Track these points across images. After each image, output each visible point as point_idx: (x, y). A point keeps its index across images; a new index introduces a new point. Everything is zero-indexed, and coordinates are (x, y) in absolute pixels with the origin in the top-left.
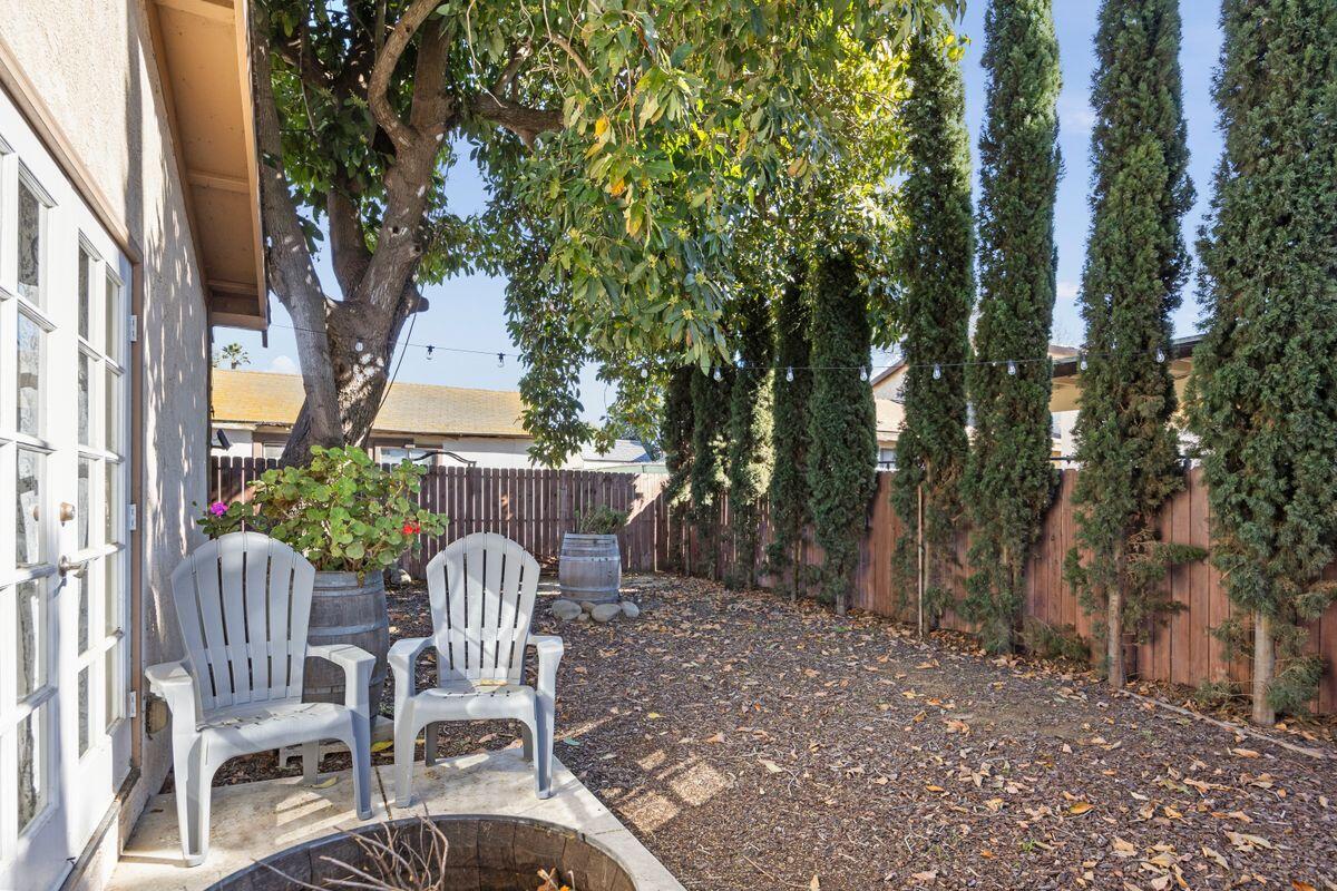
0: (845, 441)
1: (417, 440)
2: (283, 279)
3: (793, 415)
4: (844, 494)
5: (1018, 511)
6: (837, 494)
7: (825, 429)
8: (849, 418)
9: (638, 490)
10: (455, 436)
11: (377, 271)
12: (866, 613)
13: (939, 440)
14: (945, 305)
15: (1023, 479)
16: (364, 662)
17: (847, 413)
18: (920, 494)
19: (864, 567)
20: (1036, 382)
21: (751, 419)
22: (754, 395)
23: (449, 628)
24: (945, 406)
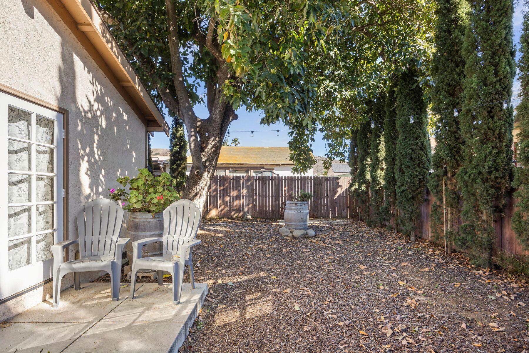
0: (412, 158)
1: (266, 167)
2: (182, 114)
3: (392, 148)
4: (410, 184)
5: (487, 191)
6: (407, 183)
7: (401, 153)
8: (413, 147)
9: (340, 184)
10: (279, 165)
11: (215, 107)
12: (427, 241)
13: (450, 155)
14: (455, 86)
15: (490, 173)
16: (120, 245)
17: (412, 145)
18: (444, 183)
19: (427, 219)
20: (500, 119)
21: (378, 151)
22: (379, 140)
23: (169, 234)
24: (455, 137)
